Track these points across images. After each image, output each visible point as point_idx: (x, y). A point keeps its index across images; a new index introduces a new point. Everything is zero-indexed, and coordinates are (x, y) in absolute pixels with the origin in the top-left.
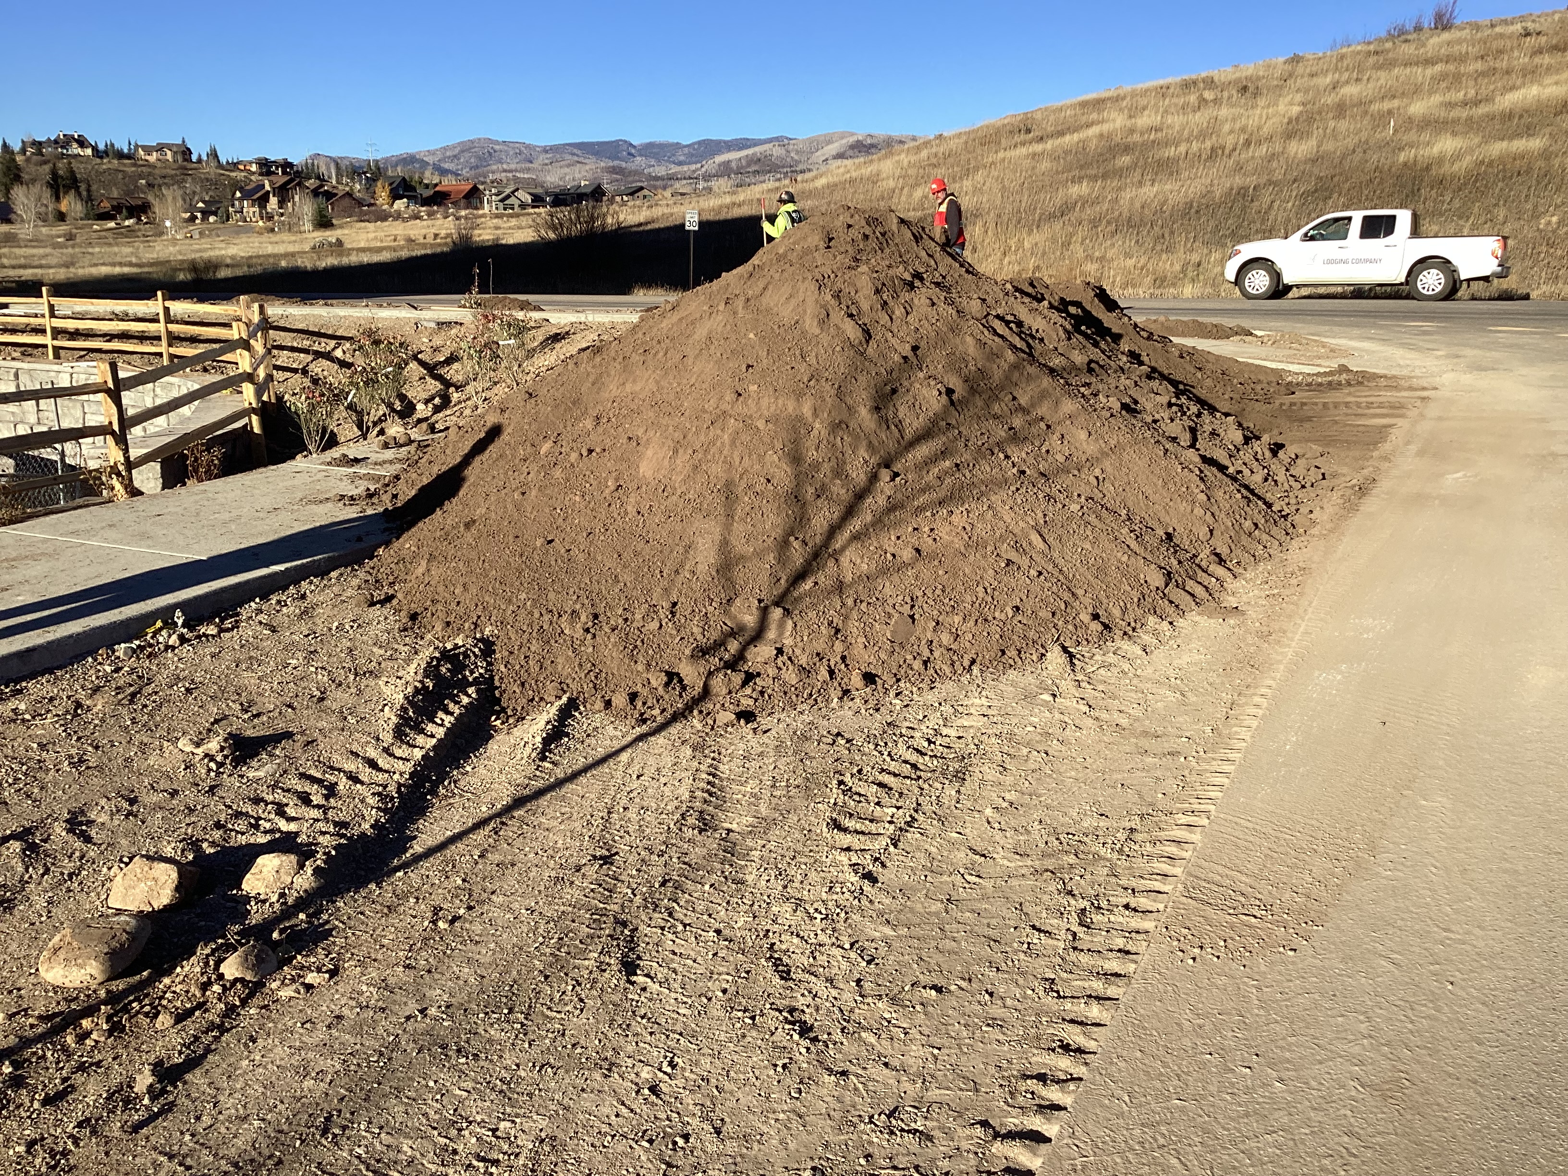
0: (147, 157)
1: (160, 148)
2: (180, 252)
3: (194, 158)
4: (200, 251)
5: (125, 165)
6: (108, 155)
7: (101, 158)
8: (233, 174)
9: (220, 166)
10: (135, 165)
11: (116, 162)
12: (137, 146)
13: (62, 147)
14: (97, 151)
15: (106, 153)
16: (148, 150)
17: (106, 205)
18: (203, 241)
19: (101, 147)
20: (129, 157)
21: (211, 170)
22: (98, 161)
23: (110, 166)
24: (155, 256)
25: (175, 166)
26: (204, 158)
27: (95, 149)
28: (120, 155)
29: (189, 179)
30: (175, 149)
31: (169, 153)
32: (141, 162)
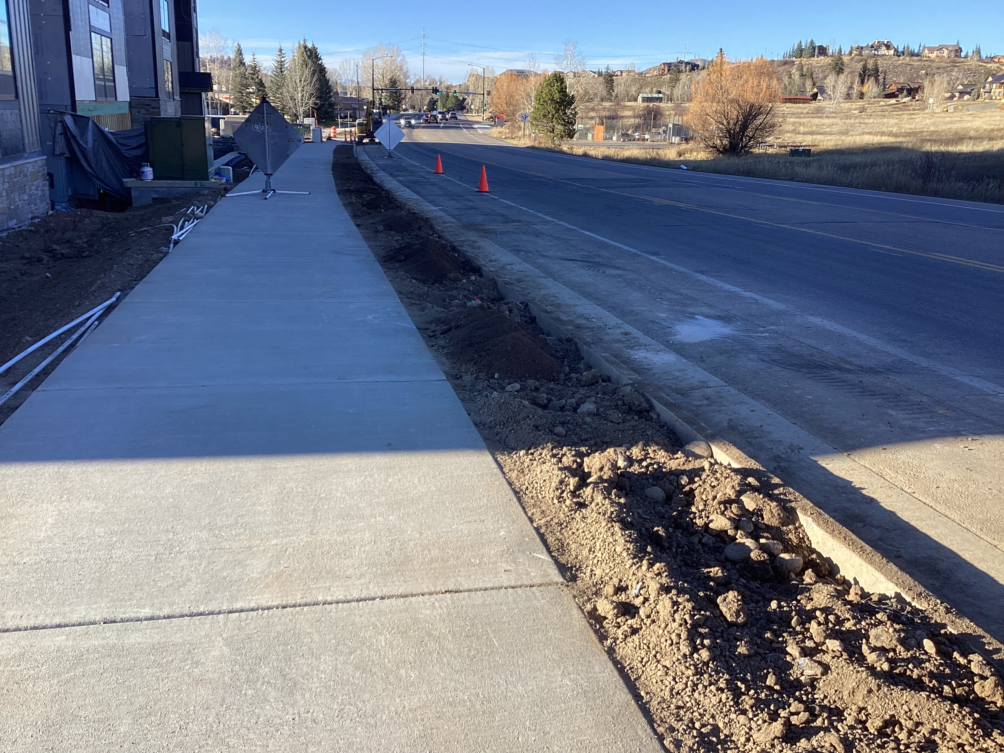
0: (930, 55)
1: (940, 49)
2: (934, 124)
3: (963, 54)
4: (951, 123)
5: (913, 61)
6: (903, 54)
7: (899, 56)
8: (989, 65)
9: (981, 60)
10: (920, 60)
11: (908, 58)
12: (924, 48)
13: (875, 50)
14: (898, 51)
15: (903, 53)
16: (931, 50)
17: (893, 88)
18: (955, 114)
19: (901, 49)
20: (917, 55)
21: (973, 63)
22: (897, 58)
23: (903, 62)
24: (913, 126)
25: (949, 60)
26: (970, 54)
27: (896, 50)
28: (912, 54)
29: (956, 69)
30: (950, 49)
31: (946, 51)
32: (925, 59)
